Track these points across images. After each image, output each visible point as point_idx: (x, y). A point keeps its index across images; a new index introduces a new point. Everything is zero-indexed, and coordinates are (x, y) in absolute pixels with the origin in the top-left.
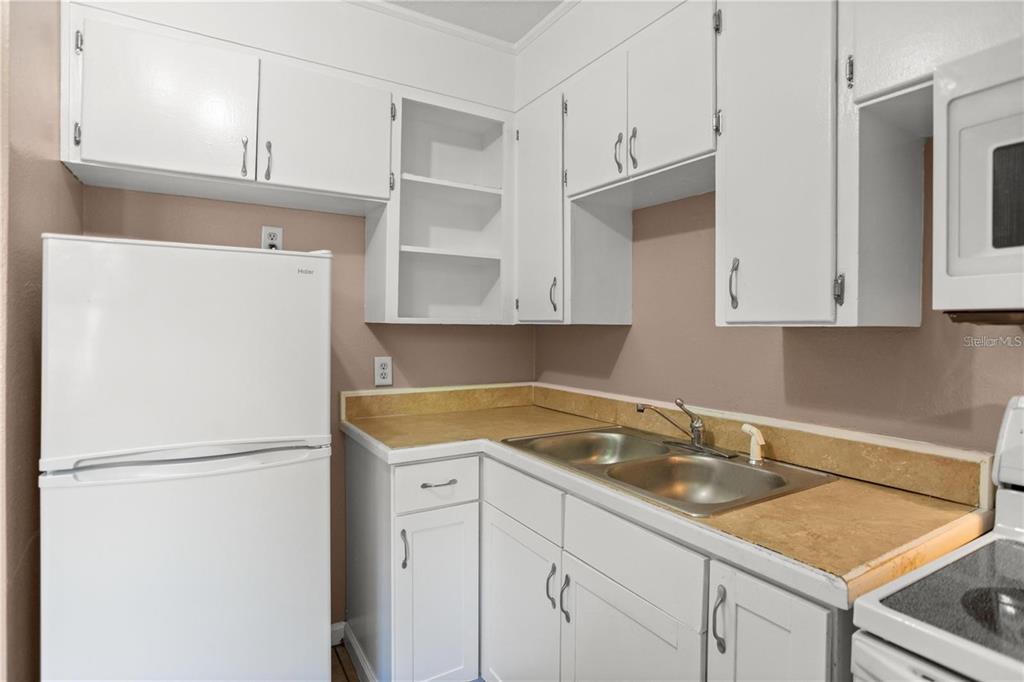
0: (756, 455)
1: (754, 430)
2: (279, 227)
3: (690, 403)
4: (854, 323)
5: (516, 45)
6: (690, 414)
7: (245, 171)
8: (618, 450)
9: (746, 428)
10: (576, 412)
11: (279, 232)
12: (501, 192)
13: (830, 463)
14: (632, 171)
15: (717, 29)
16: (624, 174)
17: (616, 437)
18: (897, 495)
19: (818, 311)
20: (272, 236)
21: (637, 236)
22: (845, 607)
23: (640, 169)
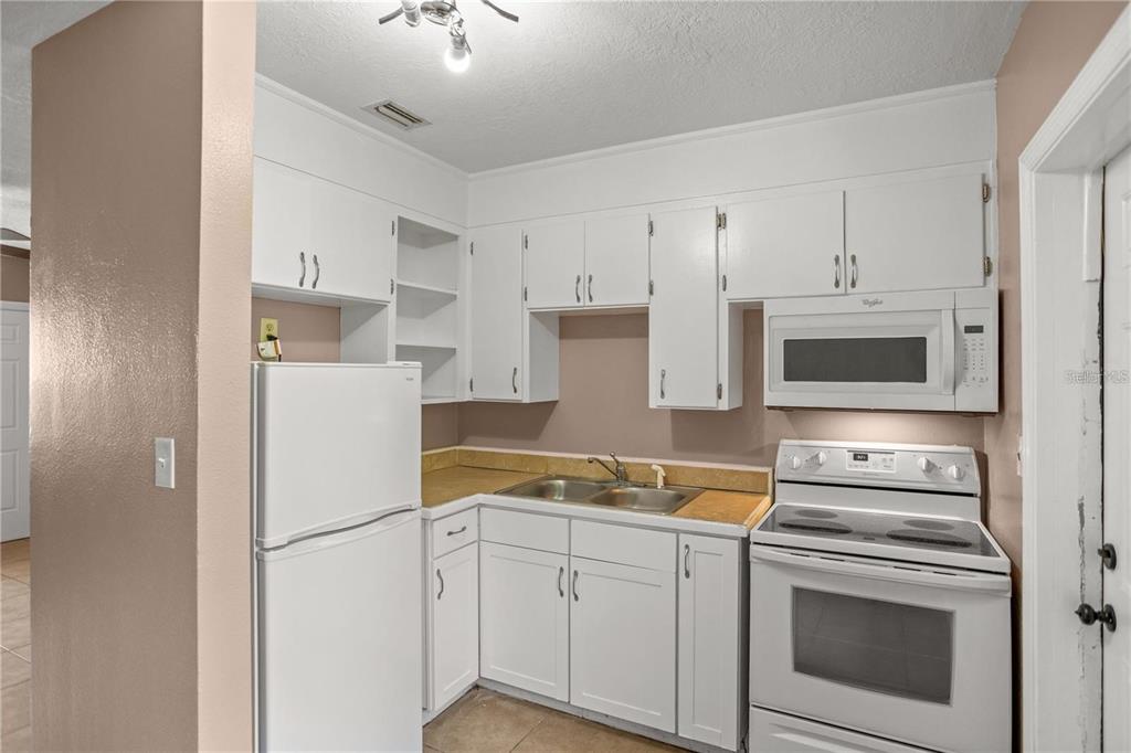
0: (660, 483)
1: (660, 468)
2: (273, 318)
3: (619, 456)
4: (726, 408)
5: (471, 176)
6: (617, 462)
7: (301, 284)
8: (563, 493)
9: (654, 467)
10: (507, 468)
11: (274, 322)
12: (457, 293)
13: (701, 482)
14: (588, 303)
15: (651, 232)
16: (581, 304)
17: (561, 482)
18: (735, 493)
19: (708, 402)
20: (269, 327)
21: (562, 336)
22: (746, 536)
23: (594, 303)
